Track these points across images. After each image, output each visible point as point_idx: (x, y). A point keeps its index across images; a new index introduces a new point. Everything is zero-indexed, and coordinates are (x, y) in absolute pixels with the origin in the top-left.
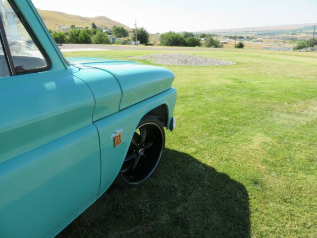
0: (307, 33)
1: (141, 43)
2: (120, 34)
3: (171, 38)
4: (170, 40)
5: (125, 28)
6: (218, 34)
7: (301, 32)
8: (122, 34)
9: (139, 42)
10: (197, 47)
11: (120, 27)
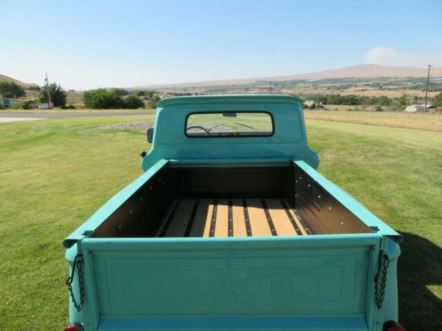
0: (260, 88)
1: (56, 105)
2: (10, 93)
3: (102, 98)
4: (100, 100)
5: (18, 84)
6: (158, 91)
7: (254, 87)
8: (14, 93)
9: (51, 104)
10: (140, 110)
11: (10, 82)
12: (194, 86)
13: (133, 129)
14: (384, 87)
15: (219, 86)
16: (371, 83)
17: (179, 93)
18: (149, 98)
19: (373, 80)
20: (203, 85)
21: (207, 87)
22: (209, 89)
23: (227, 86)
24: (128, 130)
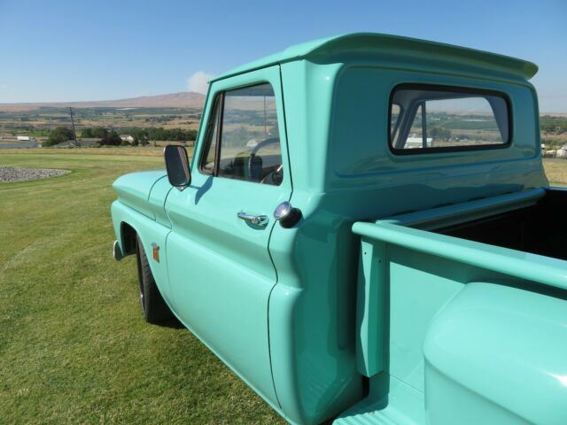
0: (47, 118)
16: (196, 114)
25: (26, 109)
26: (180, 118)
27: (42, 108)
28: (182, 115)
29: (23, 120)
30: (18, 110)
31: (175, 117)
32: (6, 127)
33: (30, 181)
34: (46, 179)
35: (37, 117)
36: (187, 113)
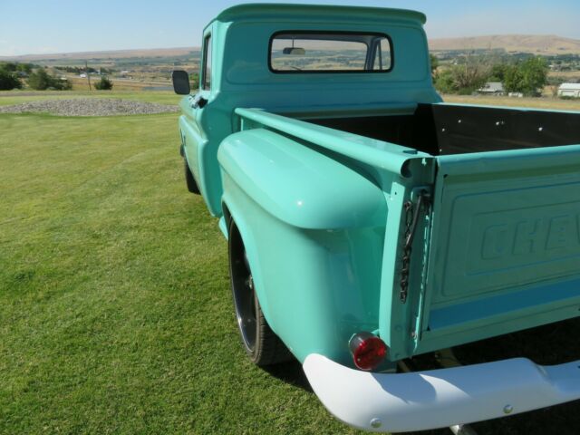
7: (187, 61)
10: (15, 91)
12: (98, 57)
13: (37, 111)
14: (351, 62)
15: (136, 58)
16: (336, 57)
17: (73, 67)
18: (25, 74)
19: (338, 53)
20: (112, 56)
21: (118, 60)
22: (121, 61)
23: (148, 58)
24: (28, 114)
25: (178, 54)
26: (319, 60)
27: (192, 52)
28: (321, 58)
29: (176, 64)
30: (171, 54)
31: (314, 60)
32: (162, 71)
33: (162, 113)
34: (174, 112)
35: (188, 61)
36: (326, 55)
